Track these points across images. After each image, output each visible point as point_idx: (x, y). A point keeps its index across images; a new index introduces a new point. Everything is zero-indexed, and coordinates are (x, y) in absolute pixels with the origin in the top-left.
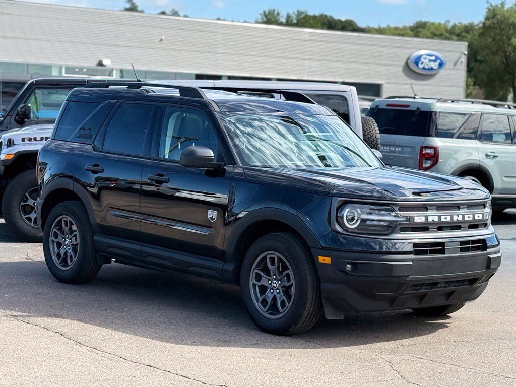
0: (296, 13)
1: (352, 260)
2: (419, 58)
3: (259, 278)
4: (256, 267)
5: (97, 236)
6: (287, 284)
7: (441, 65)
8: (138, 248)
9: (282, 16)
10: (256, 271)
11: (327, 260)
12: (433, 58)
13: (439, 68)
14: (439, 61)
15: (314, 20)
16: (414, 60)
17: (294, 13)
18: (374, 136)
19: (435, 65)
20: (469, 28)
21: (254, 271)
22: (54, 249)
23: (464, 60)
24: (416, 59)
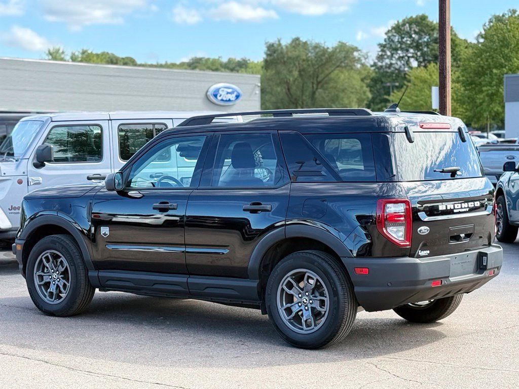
0: (81, 52)
2: (218, 90)
7: (237, 97)
9: (67, 55)
12: (230, 90)
13: (236, 99)
14: (235, 93)
16: (212, 93)
18: (258, 160)
19: (232, 97)
23: (258, 92)
24: (214, 92)
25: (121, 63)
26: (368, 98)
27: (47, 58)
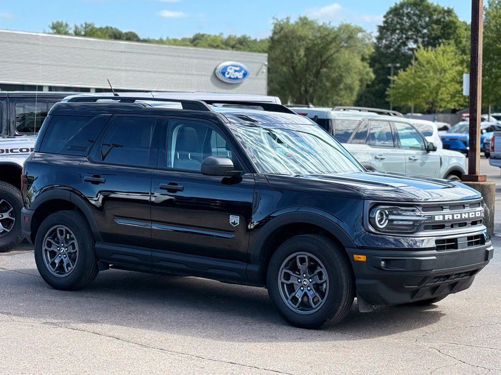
0: (84, 26)
1: (387, 257)
2: (226, 68)
3: (287, 277)
4: (286, 266)
5: (98, 243)
6: (320, 282)
7: (245, 75)
8: (149, 253)
9: (70, 28)
10: (285, 270)
11: (363, 258)
12: (238, 69)
13: (244, 77)
14: (243, 72)
15: (102, 32)
16: (220, 71)
17: (82, 25)
19: (240, 75)
20: (243, 40)
21: (283, 271)
22: (47, 258)
23: (265, 70)
24: (222, 70)
25: (125, 38)
26: (371, 78)
27: (51, 31)
